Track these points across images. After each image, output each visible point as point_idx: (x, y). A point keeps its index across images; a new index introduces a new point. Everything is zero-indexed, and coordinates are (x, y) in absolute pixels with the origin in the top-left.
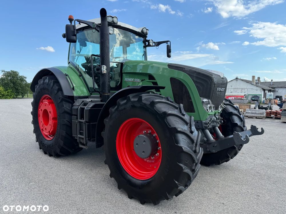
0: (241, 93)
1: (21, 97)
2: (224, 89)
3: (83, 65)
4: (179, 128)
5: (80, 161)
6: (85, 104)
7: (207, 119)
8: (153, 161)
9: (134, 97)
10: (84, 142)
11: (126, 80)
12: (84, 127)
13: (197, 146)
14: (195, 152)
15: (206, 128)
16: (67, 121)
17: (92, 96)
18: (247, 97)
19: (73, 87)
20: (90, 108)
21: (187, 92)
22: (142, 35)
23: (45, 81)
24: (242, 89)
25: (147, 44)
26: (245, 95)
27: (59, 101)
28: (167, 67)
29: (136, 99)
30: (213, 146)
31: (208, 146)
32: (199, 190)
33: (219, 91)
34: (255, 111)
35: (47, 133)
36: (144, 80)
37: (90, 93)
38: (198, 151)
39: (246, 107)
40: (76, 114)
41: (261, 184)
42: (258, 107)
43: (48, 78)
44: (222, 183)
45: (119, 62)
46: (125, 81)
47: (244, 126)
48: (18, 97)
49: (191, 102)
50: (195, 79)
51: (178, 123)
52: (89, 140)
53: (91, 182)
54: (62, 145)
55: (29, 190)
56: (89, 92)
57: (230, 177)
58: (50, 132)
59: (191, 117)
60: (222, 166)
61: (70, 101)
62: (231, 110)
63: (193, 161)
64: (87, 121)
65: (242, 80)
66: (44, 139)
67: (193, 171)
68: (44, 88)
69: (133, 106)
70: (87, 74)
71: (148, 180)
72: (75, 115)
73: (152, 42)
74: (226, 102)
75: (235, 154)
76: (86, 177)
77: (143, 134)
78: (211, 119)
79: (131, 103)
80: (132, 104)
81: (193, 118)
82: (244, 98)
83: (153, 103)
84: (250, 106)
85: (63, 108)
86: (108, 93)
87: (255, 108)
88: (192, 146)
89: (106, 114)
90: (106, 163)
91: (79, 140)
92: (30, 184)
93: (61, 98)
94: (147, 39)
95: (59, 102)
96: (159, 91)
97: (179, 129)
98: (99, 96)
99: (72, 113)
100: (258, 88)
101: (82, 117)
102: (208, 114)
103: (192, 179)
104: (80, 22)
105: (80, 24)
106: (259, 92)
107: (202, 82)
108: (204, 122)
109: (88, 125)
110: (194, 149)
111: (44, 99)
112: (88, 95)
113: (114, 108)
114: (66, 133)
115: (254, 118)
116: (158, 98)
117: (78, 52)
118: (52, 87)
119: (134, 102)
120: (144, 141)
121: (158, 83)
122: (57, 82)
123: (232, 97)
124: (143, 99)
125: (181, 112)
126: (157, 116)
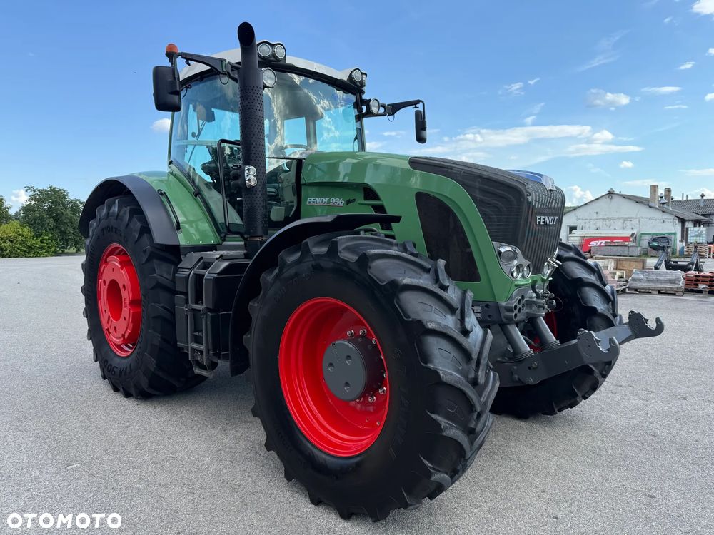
0: (623, 229)
1: (75, 251)
2: (556, 218)
3: (206, 169)
4: (431, 321)
5: (199, 409)
6: (206, 266)
7: (511, 298)
8: (371, 409)
9: (319, 244)
10: (205, 360)
11: (310, 202)
12: (205, 323)
13: (481, 368)
14: (474, 383)
15: (510, 320)
16: (162, 307)
17: (225, 243)
18: (638, 241)
19: (178, 223)
20: (216, 275)
21: (459, 230)
22: (352, 87)
23: (111, 211)
24: (625, 219)
25: (364, 112)
26: (633, 234)
27: (144, 259)
28: (408, 167)
29: (324, 249)
30: (529, 368)
31: (515, 367)
32: (495, 482)
33: (542, 223)
34: (657, 275)
35: (117, 340)
36: (353, 201)
37: (221, 238)
38: (481, 381)
39: (634, 264)
40: (185, 291)
41: (661, 466)
42: (666, 265)
43: (117, 201)
44: (558, 463)
45: (292, 156)
46: (308, 203)
47: (615, 315)
48: (66, 251)
49: (471, 254)
50: (477, 196)
51: (428, 309)
52: (218, 355)
53: (221, 461)
54: (153, 370)
55: (64, 483)
56: (219, 234)
57: (579, 447)
58: (126, 337)
59: (464, 293)
60: (560, 417)
61: (171, 257)
62: (578, 272)
63: (471, 407)
64: (211, 307)
65: (625, 197)
66: (112, 355)
67: (471, 433)
68: (108, 227)
69: (317, 268)
70: (213, 190)
71: (358, 456)
72: (181, 293)
73: (377, 104)
74: (567, 252)
75: (594, 388)
76: (209, 449)
77: (344, 337)
78: (523, 297)
79: (311, 259)
80: (313, 262)
81: (470, 295)
82: (631, 244)
83: (364, 260)
84: (644, 262)
85: (155, 275)
86: (262, 237)
87: (656, 268)
88: (465, 367)
89: (253, 288)
90: (255, 413)
91: (193, 357)
92: (68, 468)
93: (148, 253)
94: (364, 97)
95: (144, 261)
96: (390, 228)
97: (430, 326)
98: (243, 243)
99: (175, 287)
100: (665, 216)
101: (198, 299)
102: (513, 285)
103: (468, 454)
104: (189, 58)
105: (189, 65)
106: (669, 226)
107: (494, 201)
108: (504, 304)
109: (212, 317)
110: (472, 375)
111: (111, 253)
112: (216, 243)
113: (272, 273)
114: (161, 337)
115: (654, 292)
116: (381, 244)
117: (193, 135)
118: (128, 225)
119: (319, 256)
120: (349, 357)
121: (387, 208)
122: (138, 211)
123: (600, 242)
124: (340, 248)
125: (437, 280)
126: (376, 292)
